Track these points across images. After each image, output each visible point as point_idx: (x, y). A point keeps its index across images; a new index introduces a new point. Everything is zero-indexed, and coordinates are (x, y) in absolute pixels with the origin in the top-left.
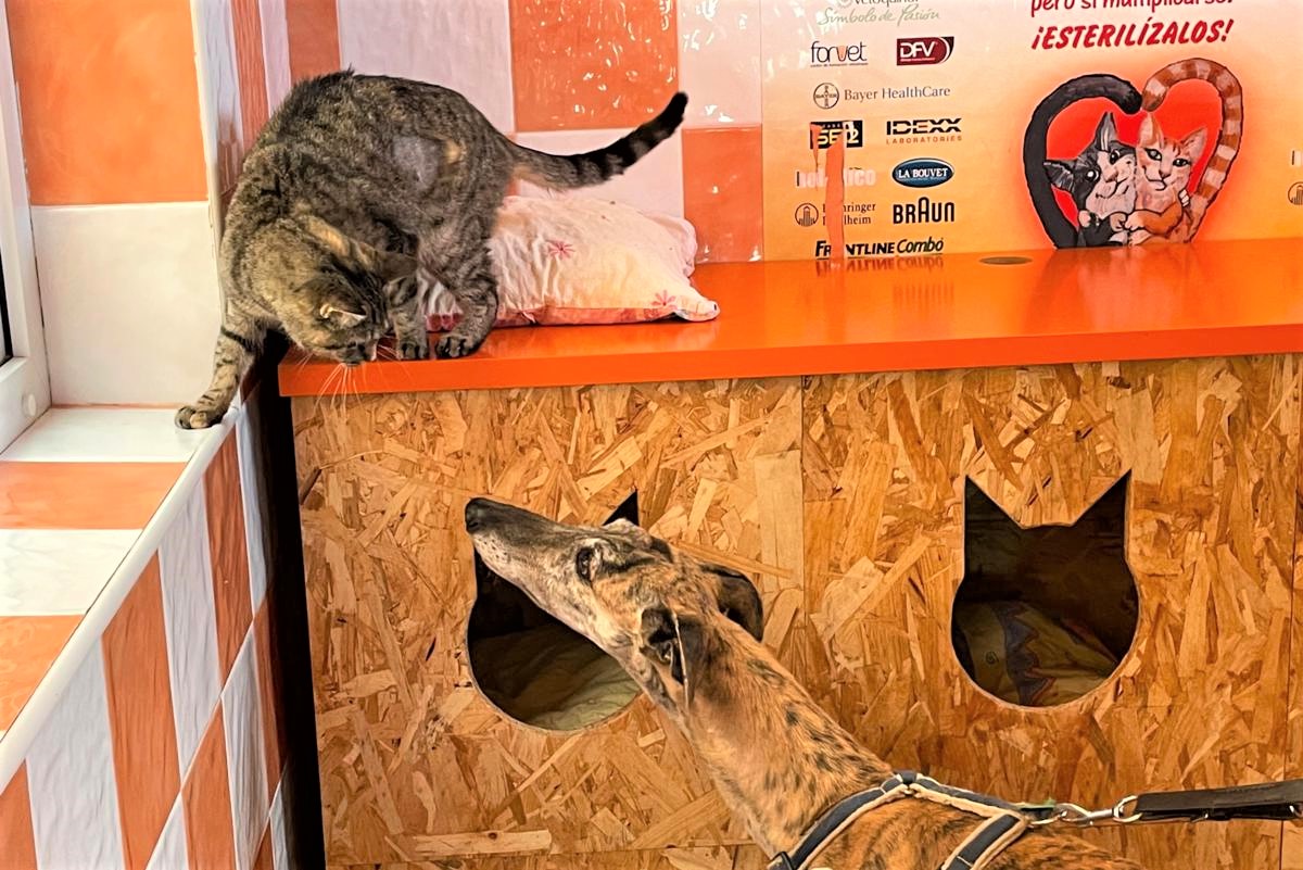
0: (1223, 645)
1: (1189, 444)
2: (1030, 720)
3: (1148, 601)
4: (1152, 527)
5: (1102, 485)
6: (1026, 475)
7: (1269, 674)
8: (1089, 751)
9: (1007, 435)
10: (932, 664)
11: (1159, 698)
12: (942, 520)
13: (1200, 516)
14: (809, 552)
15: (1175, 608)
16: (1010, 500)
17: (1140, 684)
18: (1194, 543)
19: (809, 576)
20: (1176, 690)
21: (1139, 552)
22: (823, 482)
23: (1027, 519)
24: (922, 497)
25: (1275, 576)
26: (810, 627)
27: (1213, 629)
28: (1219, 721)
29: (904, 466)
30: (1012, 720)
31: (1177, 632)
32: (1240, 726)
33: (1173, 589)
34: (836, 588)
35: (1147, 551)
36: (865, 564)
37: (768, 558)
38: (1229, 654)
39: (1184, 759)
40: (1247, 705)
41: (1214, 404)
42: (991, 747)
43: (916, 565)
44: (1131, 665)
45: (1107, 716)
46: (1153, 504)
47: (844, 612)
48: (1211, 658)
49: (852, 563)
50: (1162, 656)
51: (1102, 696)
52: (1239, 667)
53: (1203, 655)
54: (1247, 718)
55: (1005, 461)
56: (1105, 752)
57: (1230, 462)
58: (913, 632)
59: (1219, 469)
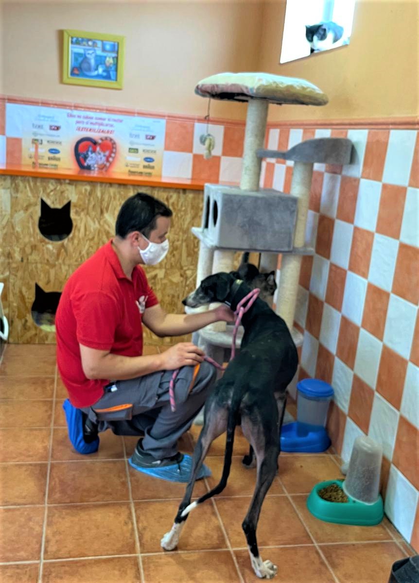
0: (87, 233)
1: (81, 196)
2: (52, 244)
3: (74, 224)
4: (74, 210)
5: (65, 202)
6: (52, 198)
7: (96, 239)
8: (63, 250)
9: (48, 191)
10: (34, 230)
11: (76, 241)
12: (36, 205)
13: (83, 210)
14: (11, 208)
15: (79, 225)
16: (49, 202)
17: (72, 239)
18: (82, 214)
19: (11, 212)
20: (79, 241)
21: (73, 215)
22: (14, 195)
23: (52, 206)
24: (33, 200)
25: (97, 222)
26: (11, 222)
27: (86, 230)
28: (87, 247)
29: (30, 194)
30: (48, 243)
31: (79, 230)
32: (91, 248)
33: (79, 222)
34: (16, 215)
35: (74, 214)
36: (22, 212)
37: (4, 208)
38: (88, 235)
39: (80, 253)
40: (92, 244)
41: (86, 190)
42: (45, 248)
43: (32, 213)
44: (71, 235)
45: (67, 244)
46: (75, 206)
47: (17, 220)
48: (85, 235)
49: (19, 211)
50: (77, 234)
51: (65, 241)
52: (91, 237)
53: (84, 235)
54: (92, 247)
55: (48, 195)
56: (66, 251)
57: (89, 200)
58: (30, 225)
59: (87, 202)
